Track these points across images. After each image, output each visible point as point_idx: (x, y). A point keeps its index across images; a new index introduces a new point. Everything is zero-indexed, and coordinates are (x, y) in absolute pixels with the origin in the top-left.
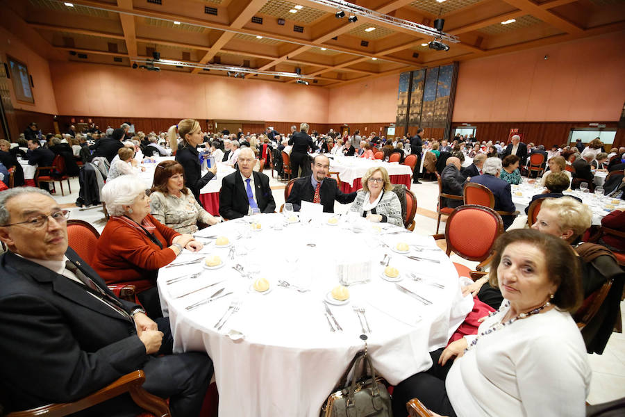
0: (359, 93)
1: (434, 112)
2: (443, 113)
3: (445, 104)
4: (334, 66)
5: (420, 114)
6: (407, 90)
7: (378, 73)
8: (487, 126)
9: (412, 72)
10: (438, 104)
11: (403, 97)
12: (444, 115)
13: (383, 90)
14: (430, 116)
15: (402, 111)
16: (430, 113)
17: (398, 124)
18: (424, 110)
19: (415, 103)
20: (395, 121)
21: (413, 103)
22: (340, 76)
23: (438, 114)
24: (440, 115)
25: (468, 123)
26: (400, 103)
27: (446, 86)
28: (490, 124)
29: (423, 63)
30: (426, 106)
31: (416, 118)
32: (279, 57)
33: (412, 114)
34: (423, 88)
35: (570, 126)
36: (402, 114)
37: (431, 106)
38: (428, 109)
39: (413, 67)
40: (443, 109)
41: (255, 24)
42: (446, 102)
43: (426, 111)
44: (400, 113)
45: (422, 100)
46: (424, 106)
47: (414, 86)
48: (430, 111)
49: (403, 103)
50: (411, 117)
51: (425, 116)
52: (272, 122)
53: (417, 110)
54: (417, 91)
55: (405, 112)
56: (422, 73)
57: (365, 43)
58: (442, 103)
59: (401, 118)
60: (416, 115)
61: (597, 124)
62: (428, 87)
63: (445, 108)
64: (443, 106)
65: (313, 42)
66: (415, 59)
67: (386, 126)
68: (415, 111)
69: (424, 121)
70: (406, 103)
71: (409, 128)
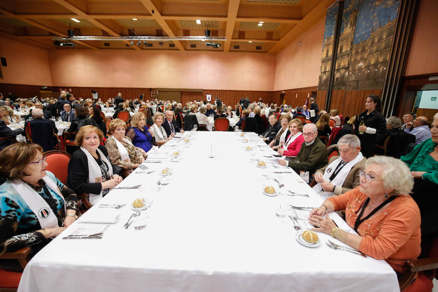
0: (294, 54)
1: (366, 60)
2: (381, 60)
3: (387, 40)
5: (348, 68)
6: (334, 32)
9: (341, 3)
11: (329, 44)
12: (384, 63)
13: (313, 43)
14: (360, 69)
15: (326, 67)
16: (361, 64)
18: (353, 60)
19: (344, 51)
21: (341, 50)
23: (373, 62)
24: (376, 65)
26: (324, 56)
30: (357, 53)
31: (343, 76)
33: (338, 70)
34: (354, 24)
36: (325, 72)
37: (363, 50)
38: (359, 58)
40: (380, 51)
42: (388, 35)
43: (356, 60)
44: (323, 71)
45: (353, 43)
46: (354, 53)
47: (344, 24)
48: (362, 59)
49: (327, 54)
50: (337, 75)
51: (354, 70)
53: (345, 62)
54: (347, 30)
55: (328, 68)
58: (380, 39)
59: (324, 77)
60: (342, 71)
62: (361, 18)
63: (386, 47)
64: (383, 45)
68: (342, 65)
69: (353, 78)
70: (330, 53)
71: (335, 92)
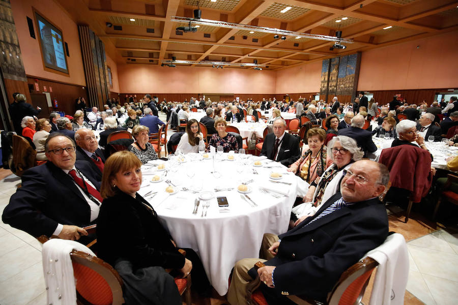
0: (296, 73)
1: (344, 85)
3: (352, 80)
4: (278, 58)
5: (336, 86)
6: (327, 70)
7: (308, 60)
8: (381, 93)
9: (331, 59)
10: (347, 79)
11: (325, 75)
12: (352, 87)
13: (312, 71)
14: (342, 87)
15: (324, 85)
16: (342, 86)
17: (321, 93)
18: (338, 84)
19: (333, 79)
20: (319, 91)
22: (283, 63)
23: (347, 86)
24: (349, 87)
25: (368, 91)
26: (323, 80)
27: (352, 68)
28: (382, 91)
29: (338, 53)
30: (340, 81)
31: (333, 89)
32: (243, 55)
33: (331, 87)
34: (338, 69)
35: (435, 92)
36: (324, 87)
37: (343, 81)
38: (341, 83)
39: (330, 56)
40: (350, 83)
41: (230, 40)
42: (353, 78)
43: (340, 84)
44: (322, 86)
45: (337, 77)
46: (338, 81)
47: (332, 68)
48: (342, 84)
49: (325, 79)
50: (330, 89)
51: (339, 88)
52: (238, 94)
53: (334, 84)
54: (334, 71)
55: (326, 85)
56: (337, 59)
57: (296, 45)
58: (350, 79)
59: (324, 89)
60: (333, 87)
61: (453, 90)
62: (341, 69)
63: (352, 81)
65: (264, 47)
66: (331, 51)
67: (314, 95)
68: (332, 85)
69: (339, 90)
70: (326, 79)
71: (329, 96)
